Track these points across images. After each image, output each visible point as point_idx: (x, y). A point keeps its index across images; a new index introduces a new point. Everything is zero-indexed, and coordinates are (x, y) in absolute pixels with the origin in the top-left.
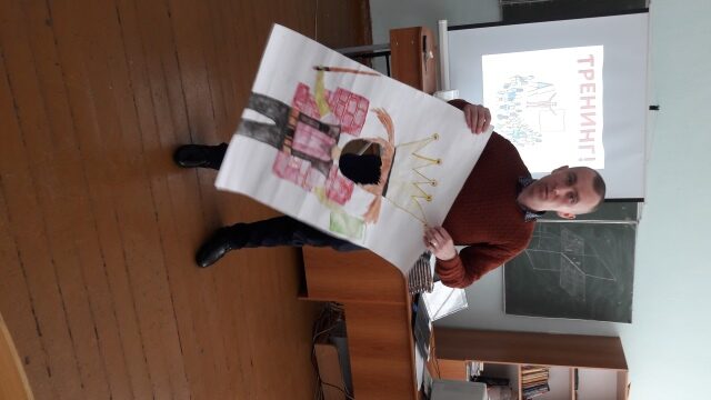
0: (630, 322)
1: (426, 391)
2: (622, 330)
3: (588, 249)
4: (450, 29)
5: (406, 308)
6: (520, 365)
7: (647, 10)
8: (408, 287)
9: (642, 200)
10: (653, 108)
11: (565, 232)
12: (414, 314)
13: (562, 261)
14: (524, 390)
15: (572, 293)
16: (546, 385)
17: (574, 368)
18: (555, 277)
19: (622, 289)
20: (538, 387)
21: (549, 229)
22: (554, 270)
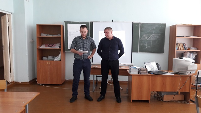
0: (166, 24)
1: (175, 73)
2: (168, 26)
3: (147, 34)
4: (92, 62)
5: (152, 76)
6: (176, 50)
7: (93, 23)
8: (146, 75)
9: (133, 23)
10: (113, 21)
11: (142, 39)
12: (154, 74)
13: (149, 39)
14: (185, 50)
15: (158, 37)
16: (183, 44)
17: (176, 37)
18: (154, 41)
19: (157, 26)
20: (184, 46)
21: (141, 42)
22: (152, 41)
